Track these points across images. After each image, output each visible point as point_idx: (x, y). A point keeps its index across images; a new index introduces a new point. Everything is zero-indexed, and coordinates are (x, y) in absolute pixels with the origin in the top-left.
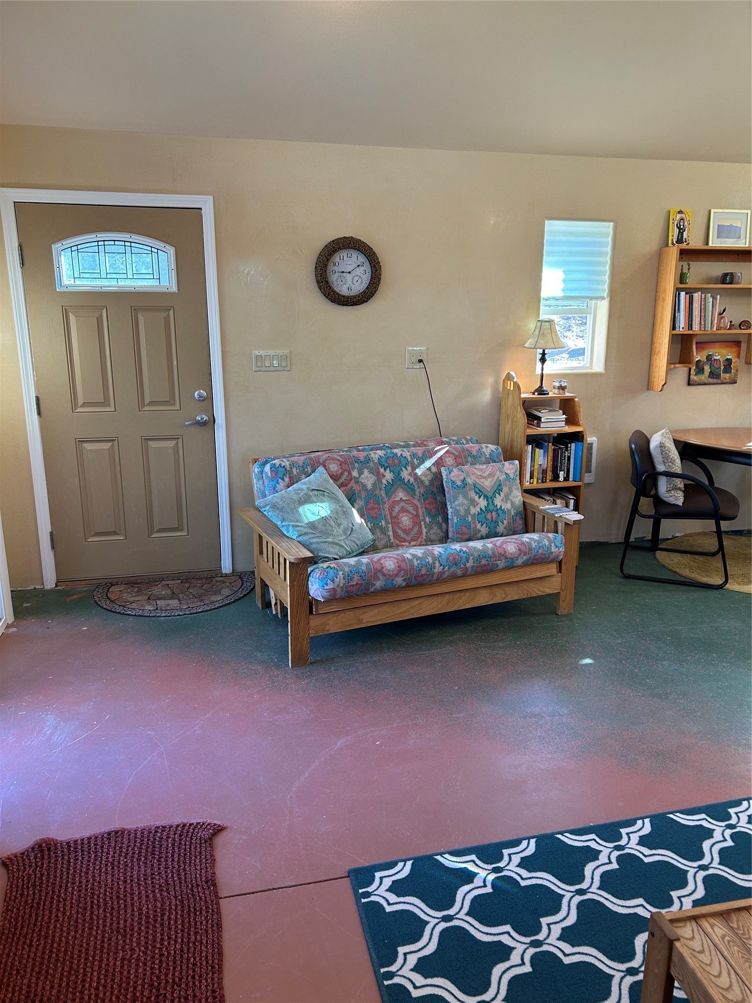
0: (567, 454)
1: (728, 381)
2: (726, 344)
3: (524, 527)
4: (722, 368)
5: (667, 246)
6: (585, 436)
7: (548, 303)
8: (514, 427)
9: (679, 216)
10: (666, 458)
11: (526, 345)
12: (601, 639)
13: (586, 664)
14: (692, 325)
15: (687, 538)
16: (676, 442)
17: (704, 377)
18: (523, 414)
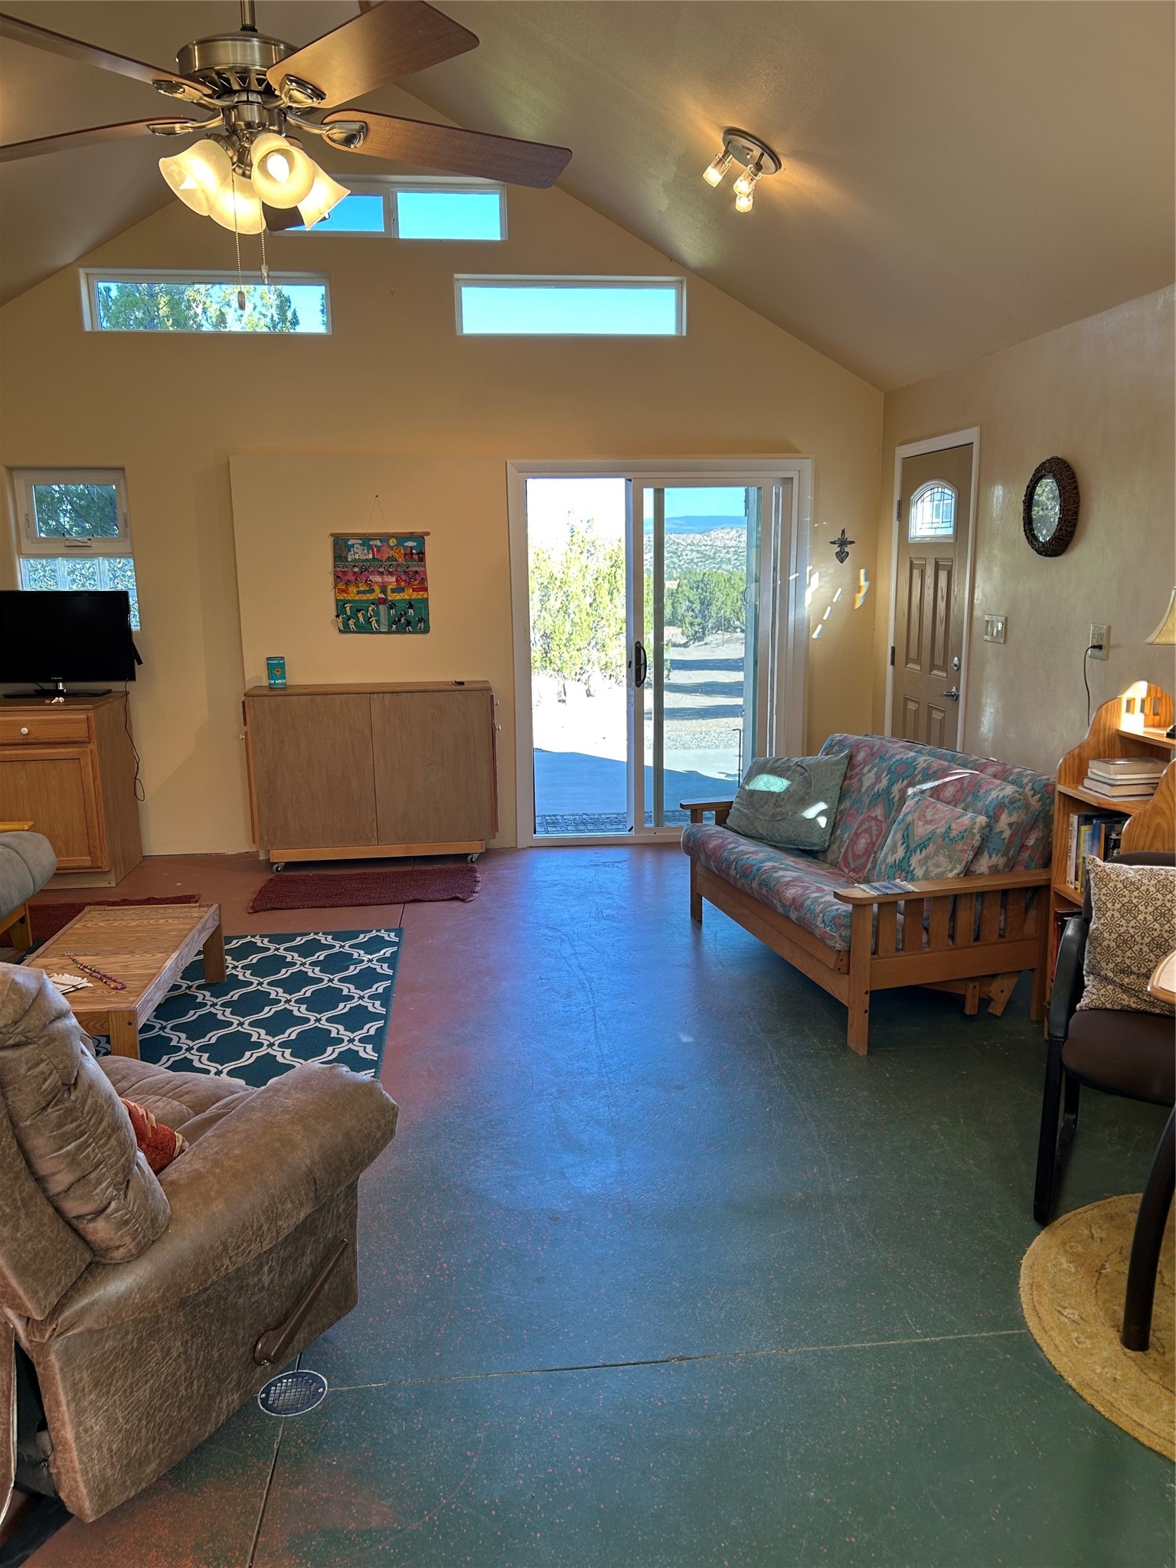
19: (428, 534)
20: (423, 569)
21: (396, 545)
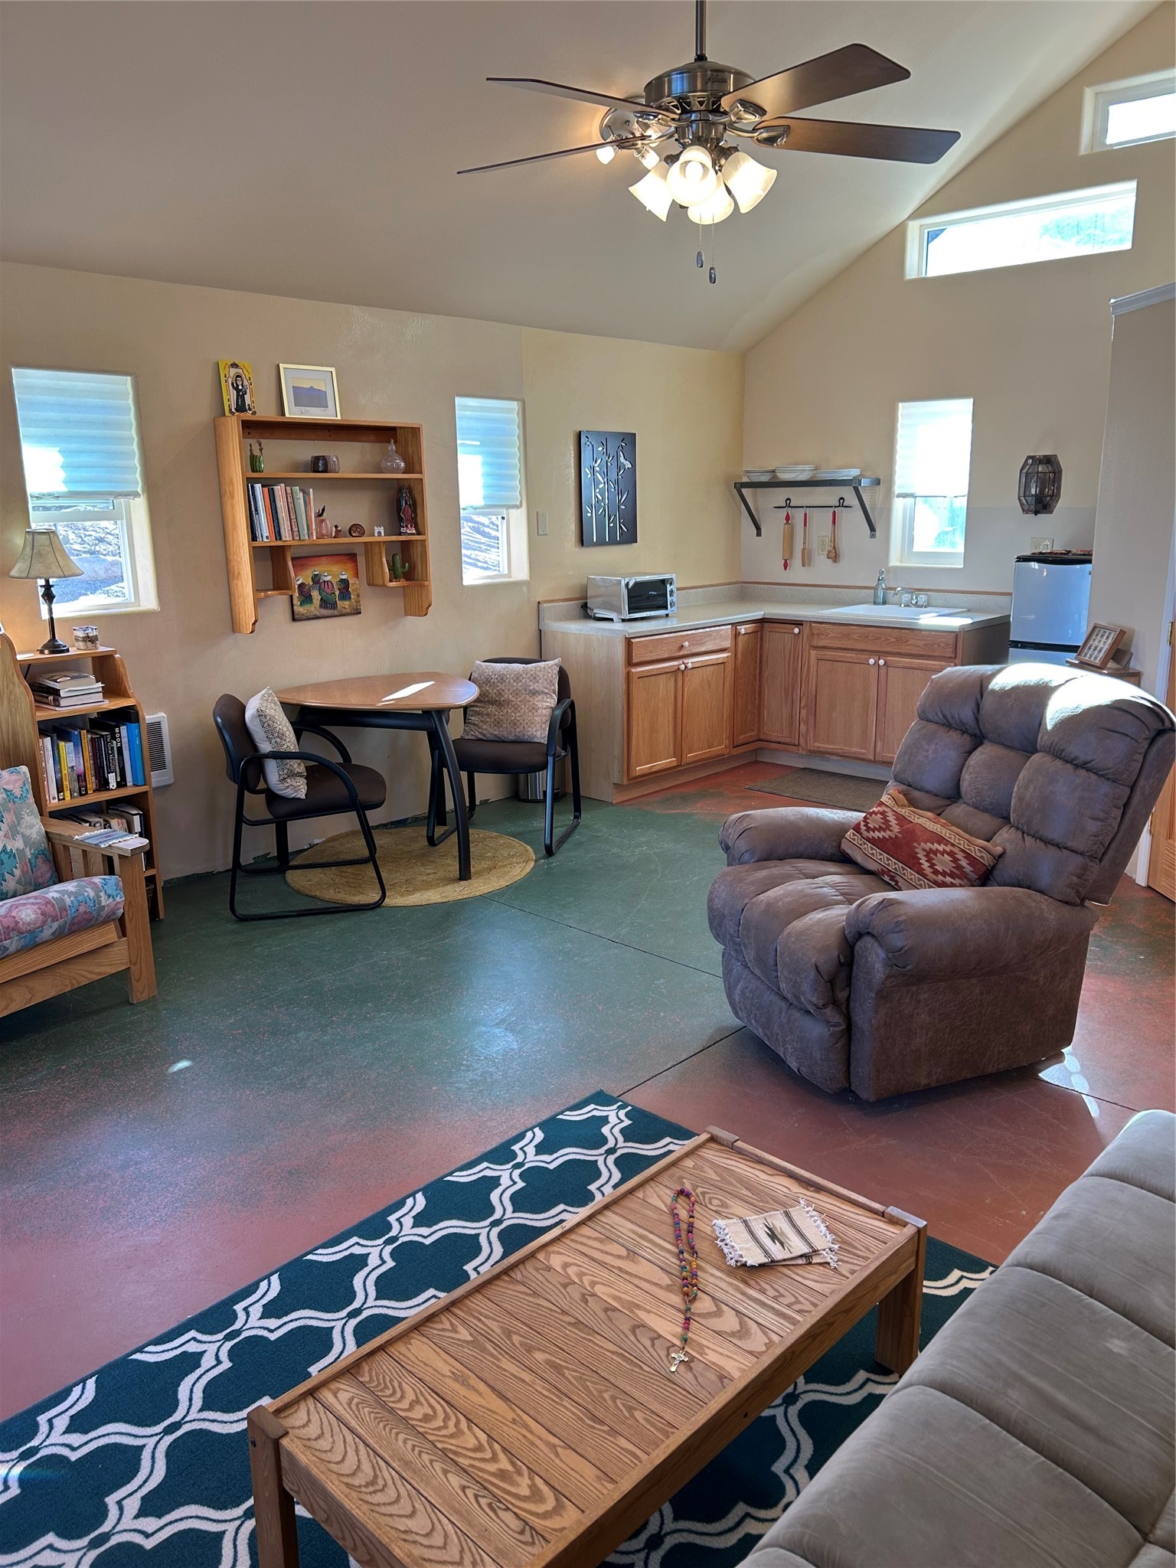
0: (115, 745)
1: (348, 610)
2: (335, 558)
3: (55, 875)
4: (337, 593)
5: (224, 415)
6: (140, 713)
7: (41, 502)
8: (13, 710)
9: (233, 371)
10: (271, 732)
11: (13, 573)
12: (203, 1024)
13: (180, 1071)
14: (279, 532)
15: (330, 844)
16: (286, 706)
17: (314, 607)
18: (25, 688)
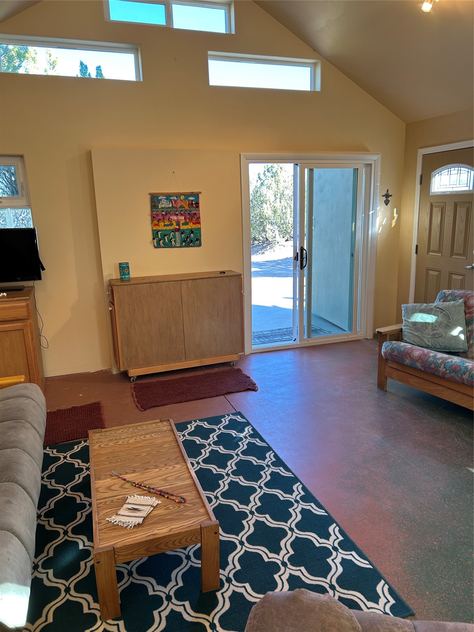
19: (200, 193)
20: (198, 212)
21: (184, 199)
